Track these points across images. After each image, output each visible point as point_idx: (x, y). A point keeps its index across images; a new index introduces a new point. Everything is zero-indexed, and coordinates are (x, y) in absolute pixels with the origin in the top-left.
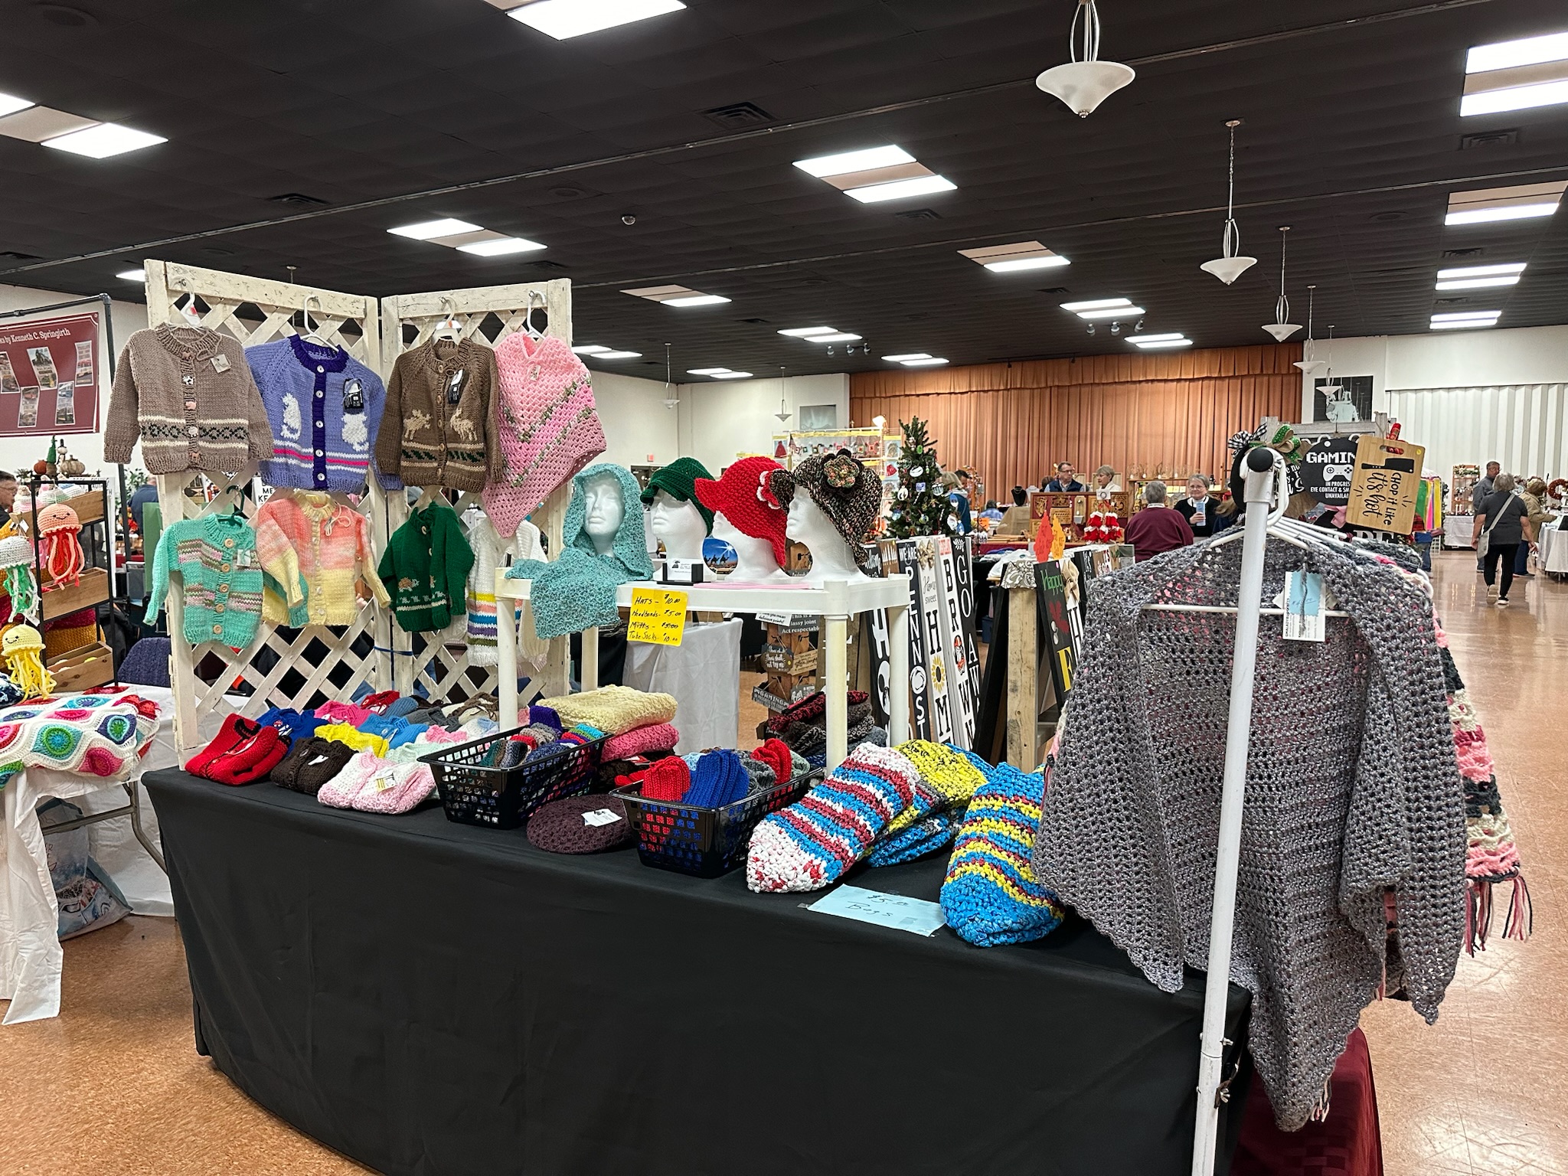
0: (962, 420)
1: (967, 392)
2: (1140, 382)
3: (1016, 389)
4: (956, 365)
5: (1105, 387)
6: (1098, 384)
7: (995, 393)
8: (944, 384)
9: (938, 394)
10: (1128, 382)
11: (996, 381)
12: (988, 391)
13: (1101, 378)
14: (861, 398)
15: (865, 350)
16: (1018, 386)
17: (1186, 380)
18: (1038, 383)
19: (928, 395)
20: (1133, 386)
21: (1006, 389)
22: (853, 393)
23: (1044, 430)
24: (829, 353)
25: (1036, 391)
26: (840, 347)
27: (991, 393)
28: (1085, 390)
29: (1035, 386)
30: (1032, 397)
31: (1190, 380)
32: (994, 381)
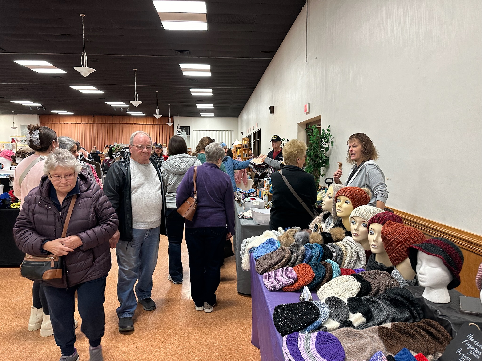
0: (79, 131)
1: (81, 123)
2: (132, 124)
3: (96, 123)
4: (77, 115)
5: (123, 125)
6: (121, 124)
7: (90, 124)
8: (73, 120)
9: (71, 123)
10: (129, 124)
11: (90, 121)
12: (87, 123)
13: (121, 122)
14: (44, 123)
15: (44, 109)
16: (97, 122)
17: (145, 124)
18: (103, 122)
19: (68, 123)
20: (131, 125)
21: (93, 123)
22: (41, 121)
23: (106, 136)
24: (30, 109)
25: (102, 124)
26: (35, 108)
27: (88, 124)
28: (117, 125)
29: (102, 123)
30: (101, 126)
31: (146, 124)
32: (89, 120)
